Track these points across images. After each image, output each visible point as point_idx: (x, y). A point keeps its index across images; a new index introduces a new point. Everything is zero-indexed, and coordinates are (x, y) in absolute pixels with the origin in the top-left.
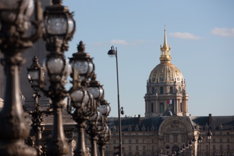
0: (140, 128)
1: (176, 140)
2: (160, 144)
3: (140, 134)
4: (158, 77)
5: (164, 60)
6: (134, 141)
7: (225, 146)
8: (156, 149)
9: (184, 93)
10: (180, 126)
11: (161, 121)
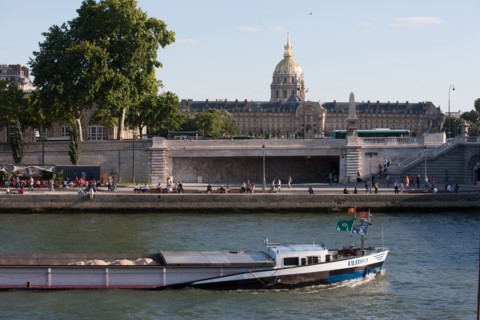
0: (281, 110)
1: (309, 120)
2: (297, 122)
3: (282, 115)
4: (282, 69)
5: (287, 57)
6: (276, 120)
8: (293, 126)
9: (302, 83)
10: (312, 109)
11: (297, 105)
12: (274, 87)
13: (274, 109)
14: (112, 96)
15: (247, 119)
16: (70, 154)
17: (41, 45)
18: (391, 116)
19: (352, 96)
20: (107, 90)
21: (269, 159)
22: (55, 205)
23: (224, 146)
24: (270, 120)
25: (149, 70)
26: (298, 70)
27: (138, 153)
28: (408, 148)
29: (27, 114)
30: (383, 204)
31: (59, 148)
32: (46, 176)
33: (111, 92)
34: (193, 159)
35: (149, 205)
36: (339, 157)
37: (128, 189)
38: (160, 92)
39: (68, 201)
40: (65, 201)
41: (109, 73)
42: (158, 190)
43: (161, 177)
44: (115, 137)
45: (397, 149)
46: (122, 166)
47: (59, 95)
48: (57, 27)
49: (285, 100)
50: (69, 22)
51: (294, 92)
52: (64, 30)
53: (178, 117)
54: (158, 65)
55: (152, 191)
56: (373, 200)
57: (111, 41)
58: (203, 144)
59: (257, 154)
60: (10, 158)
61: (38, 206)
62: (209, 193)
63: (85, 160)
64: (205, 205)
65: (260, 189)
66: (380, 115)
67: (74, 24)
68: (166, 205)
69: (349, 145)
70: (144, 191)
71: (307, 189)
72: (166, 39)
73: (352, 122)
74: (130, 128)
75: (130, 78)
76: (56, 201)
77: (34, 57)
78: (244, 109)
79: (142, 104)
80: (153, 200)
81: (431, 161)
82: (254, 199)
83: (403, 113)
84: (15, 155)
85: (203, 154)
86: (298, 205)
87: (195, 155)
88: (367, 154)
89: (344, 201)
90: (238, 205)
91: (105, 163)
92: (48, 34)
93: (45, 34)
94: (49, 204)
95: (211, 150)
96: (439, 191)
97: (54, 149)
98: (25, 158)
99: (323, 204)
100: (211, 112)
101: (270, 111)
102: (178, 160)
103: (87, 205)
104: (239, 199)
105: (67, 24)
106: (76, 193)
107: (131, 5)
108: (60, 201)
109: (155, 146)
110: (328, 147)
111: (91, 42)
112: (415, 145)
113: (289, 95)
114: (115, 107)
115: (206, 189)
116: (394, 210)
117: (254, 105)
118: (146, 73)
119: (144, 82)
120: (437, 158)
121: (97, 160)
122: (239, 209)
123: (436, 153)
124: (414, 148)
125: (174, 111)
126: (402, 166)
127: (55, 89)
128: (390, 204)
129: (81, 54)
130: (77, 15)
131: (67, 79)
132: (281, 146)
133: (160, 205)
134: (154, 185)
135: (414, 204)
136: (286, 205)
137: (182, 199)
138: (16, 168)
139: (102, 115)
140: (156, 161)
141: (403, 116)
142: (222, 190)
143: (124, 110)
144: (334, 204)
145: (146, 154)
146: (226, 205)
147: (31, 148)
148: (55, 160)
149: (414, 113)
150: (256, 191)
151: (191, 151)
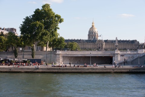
0: (91, 42)
1: (99, 45)
2: (96, 46)
3: (91, 44)
4: (91, 30)
5: (93, 26)
6: (90, 45)
7: (110, 47)
8: (95, 47)
9: (97, 34)
10: (101, 42)
11: (96, 41)
12: (89, 35)
13: (89, 42)
14: (45, 38)
15: (81, 45)
16: (32, 55)
17: (23, 22)
18: (124, 44)
19: (116, 38)
20: (43, 36)
21: (92, 57)
22: (28, 70)
23: (78, 53)
24: (88, 45)
25: (56, 30)
26: (96, 30)
27: (52, 55)
28: (133, 54)
29: (18, 43)
30: (126, 71)
31: (29, 53)
32: (25, 62)
33: (44, 36)
34: (69, 57)
35: (56, 71)
36: (112, 56)
37: (50, 66)
38: (59, 37)
39: (32, 69)
40: (31, 69)
41: (44, 31)
42: (59, 66)
43: (59, 62)
44: (45, 50)
45: (130, 54)
46: (47, 59)
47: (29, 38)
48: (28, 17)
49: (92, 39)
50: (32, 15)
51: (95, 37)
52: (30, 18)
53: (64, 44)
54: (58, 28)
55: (57, 66)
56: (124, 70)
57: (44, 21)
58: (72, 52)
59: (88, 55)
60: (14, 56)
61: (23, 71)
62: (74, 67)
63: (36, 57)
64: (73, 71)
65: (90, 66)
66: (121, 44)
67: (33, 16)
68: (62, 71)
69: (116, 53)
70: (55, 66)
71: (104, 66)
72: (61, 21)
73: (117, 46)
74: (49, 48)
75: (50, 32)
76: (28, 69)
77: (21, 26)
78: (80, 42)
79: (53, 40)
80: (58, 69)
81: (140, 58)
82: (88, 69)
83: (128, 43)
84: (15, 55)
85: (72, 56)
86: (101, 71)
87: (69, 56)
88: (121, 56)
89: (115, 70)
90: (83, 71)
91: (42, 58)
92: (25, 19)
93: (24, 19)
94: (26, 70)
95: (74, 54)
96: (143, 67)
97: (27, 54)
98: (18, 56)
99: (109, 71)
100: (73, 43)
101: (88, 43)
102: (64, 57)
103: (38, 70)
104: (84, 69)
105: (31, 16)
106: (34, 67)
107: (51, 10)
108: (30, 69)
109: (57, 53)
110: (109, 53)
111: (39, 21)
112: (135, 53)
113: (93, 37)
114: (45, 41)
115: (73, 66)
116: (130, 72)
117: (83, 41)
118: (55, 31)
119: (54, 33)
120: (142, 57)
121: (40, 57)
122: (83, 72)
123: (142, 55)
124: (135, 54)
125: (63, 42)
126: (132, 59)
127: (27, 35)
128: (128, 71)
129: (35, 25)
130: (34, 13)
131: (31, 32)
132: (95, 53)
133: (60, 71)
134: (58, 65)
135: (136, 71)
136: (97, 71)
137: (66, 69)
138: (16, 59)
139: (41, 43)
140: (58, 57)
141: (128, 44)
142: (78, 66)
143: (48, 42)
144: (112, 71)
145: (55, 55)
146: (80, 71)
147: (20, 53)
148: (27, 57)
149: (131, 43)
150: (88, 67)
151: (68, 54)
